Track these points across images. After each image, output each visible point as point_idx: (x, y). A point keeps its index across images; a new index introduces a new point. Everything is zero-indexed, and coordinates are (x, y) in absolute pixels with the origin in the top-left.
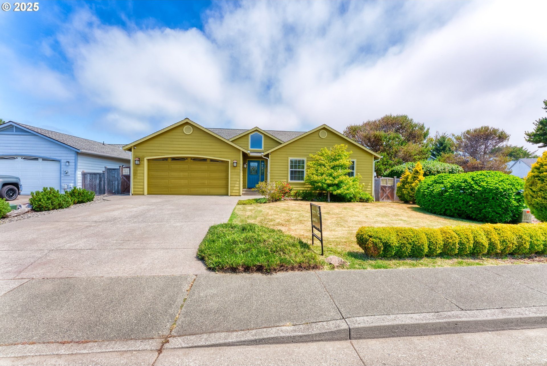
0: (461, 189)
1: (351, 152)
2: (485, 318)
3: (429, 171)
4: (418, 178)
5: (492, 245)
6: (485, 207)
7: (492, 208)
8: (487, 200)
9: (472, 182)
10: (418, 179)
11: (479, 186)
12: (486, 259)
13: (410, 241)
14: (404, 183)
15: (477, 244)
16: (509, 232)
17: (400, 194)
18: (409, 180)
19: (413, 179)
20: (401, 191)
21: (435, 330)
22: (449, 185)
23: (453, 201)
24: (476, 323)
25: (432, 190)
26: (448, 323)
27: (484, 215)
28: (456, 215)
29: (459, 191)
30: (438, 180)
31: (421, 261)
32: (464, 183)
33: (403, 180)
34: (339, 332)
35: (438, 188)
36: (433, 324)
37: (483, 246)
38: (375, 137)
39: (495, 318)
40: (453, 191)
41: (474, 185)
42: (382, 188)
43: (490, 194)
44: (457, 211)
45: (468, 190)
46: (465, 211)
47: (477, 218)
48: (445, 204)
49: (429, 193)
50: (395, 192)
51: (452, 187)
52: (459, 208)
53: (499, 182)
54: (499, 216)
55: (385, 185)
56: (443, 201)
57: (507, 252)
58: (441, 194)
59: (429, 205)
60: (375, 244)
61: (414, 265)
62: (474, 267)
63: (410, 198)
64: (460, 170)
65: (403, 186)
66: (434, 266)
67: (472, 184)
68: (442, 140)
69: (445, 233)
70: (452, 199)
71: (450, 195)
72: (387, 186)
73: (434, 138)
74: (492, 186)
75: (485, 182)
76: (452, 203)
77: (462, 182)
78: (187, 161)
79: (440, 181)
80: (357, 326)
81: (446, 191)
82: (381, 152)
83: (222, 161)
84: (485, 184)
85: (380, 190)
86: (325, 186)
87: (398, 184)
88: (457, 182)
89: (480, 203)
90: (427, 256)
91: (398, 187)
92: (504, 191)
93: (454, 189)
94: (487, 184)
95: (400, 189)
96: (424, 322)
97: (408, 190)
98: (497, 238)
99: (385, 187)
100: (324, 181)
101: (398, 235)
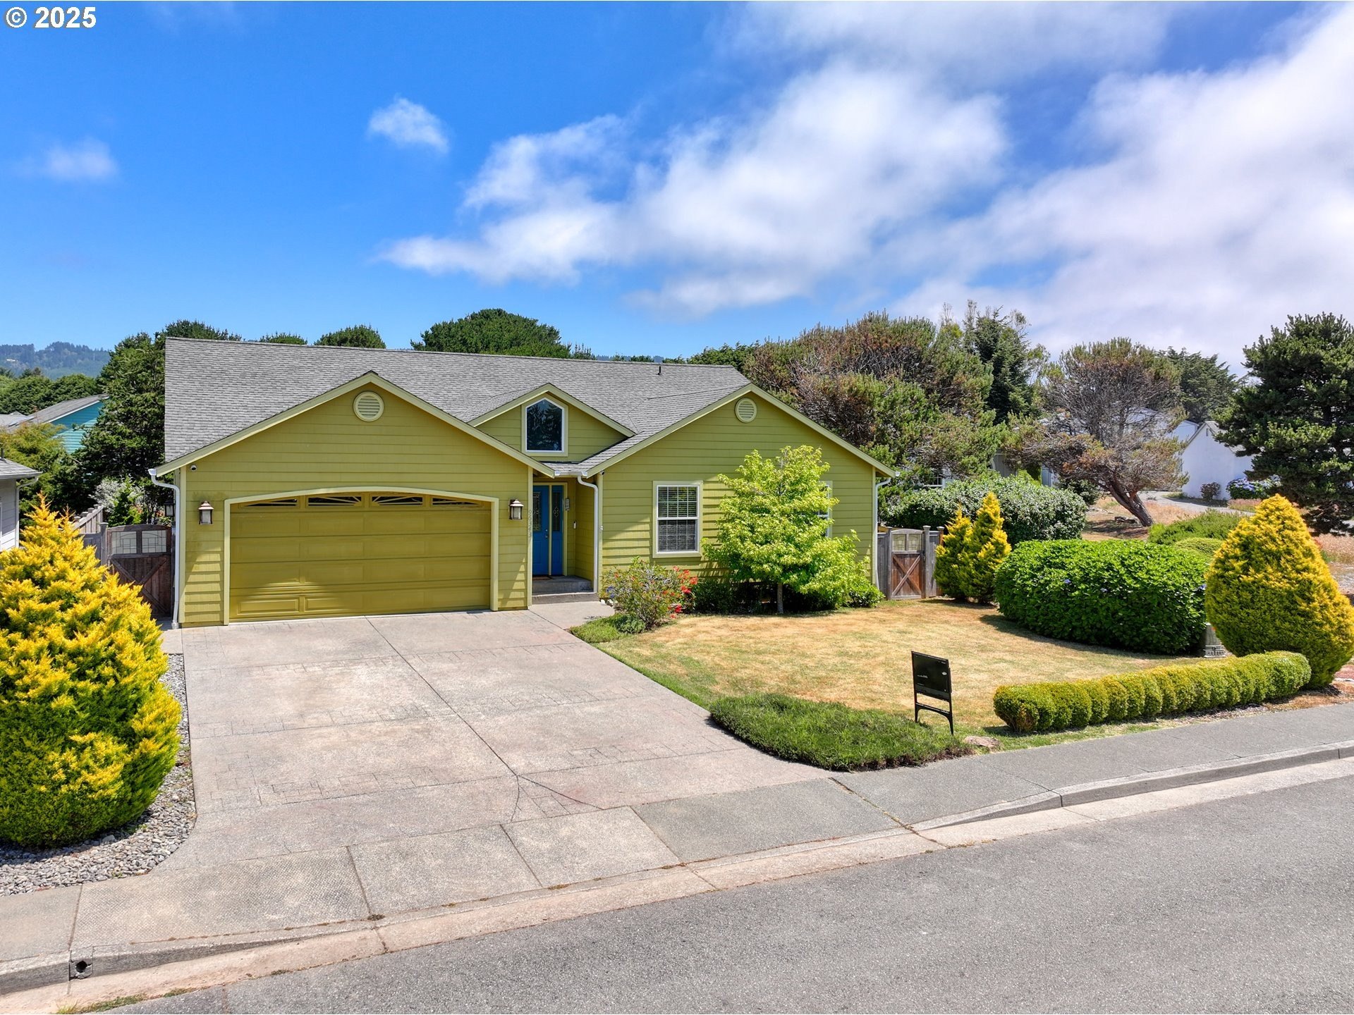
0: (1103, 585)
1: (827, 466)
2: (1169, 776)
3: (1011, 512)
4: (991, 537)
5: (1167, 698)
6: (1146, 624)
7: (1158, 624)
8: (1148, 608)
9: (1123, 571)
10: (993, 540)
11: (1135, 578)
12: (1161, 720)
13: (1071, 703)
14: (956, 546)
15: (1150, 699)
16: (1186, 679)
17: (945, 579)
18: (967, 540)
19: (980, 537)
20: (948, 570)
21: (1129, 791)
22: (1078, 574)
23: (1088, 610)
24: (1162, 780)
25: (1042, 581)
26: (1140, 783)
27: (1145, 640)
28: (1093, 638)
29: (1099, 588)
30: (1053, 558)
31: (1085, 731)
32: (1108, 571)
33: (952, 540)
34: (1053, 800)
35: (1057, 578)
36: (1127, 785)
37: (1157, 701)
38: (853, 393)
39: (1177, 774)
40: (1087, 588)
41: (1124, 577)
42: (894, 561)
43: (1155, 597)
44: (1095, 631)
45: (1115, 587)
46: (1111, 631)
47: (1132, 644)
48: (1072, 616)
49: (1036, 590)
50: (930, 571)
51: (1085, 579)
52: (1098, 625)
53: (1168, 571)
54: (1169, 639)
55: (903, 551)
56: (1067, 610)
57: (1185, 708)
58: (1064, 593)
59: (1037, 618)
60: (1029, 712)
61: (1079, 738)
62: (1149, 731)
63: (973, 591)
64: (1080, 505)
65: (953, 555)
66: (1103, 736)
67: (1121, 575)
68: (987, 336)
69: (1110, 686)
70: (1087, 606)
71: (1082, 596)
72: (906, 552)
73: (963, 328)
74: (1158, 580)
75: (1145, 571)
76: (1087, 614)
77: (1102, 569)
78: (359, 504)
79: (1057, 560)
80: (1066, 793)
81: (1073, 588)
82: (875, 444)
83: (467, 503)
84: (1145, 576)
85: (890, 566)
86: (778, 570)
87: (940, 551)
88: (1095, 567)
89: (1138, 614)
90: (1091, 724)
91: (941, 559)
92: (1177, 590)
93: (1090, 583)
94: (1148, 576)
95: (943, 563)
96: (1120, 784)
97: (967, 568)
98: (1173, 689)
99: (902, 556)
100: (774, 557)
101: (1054, 695)
